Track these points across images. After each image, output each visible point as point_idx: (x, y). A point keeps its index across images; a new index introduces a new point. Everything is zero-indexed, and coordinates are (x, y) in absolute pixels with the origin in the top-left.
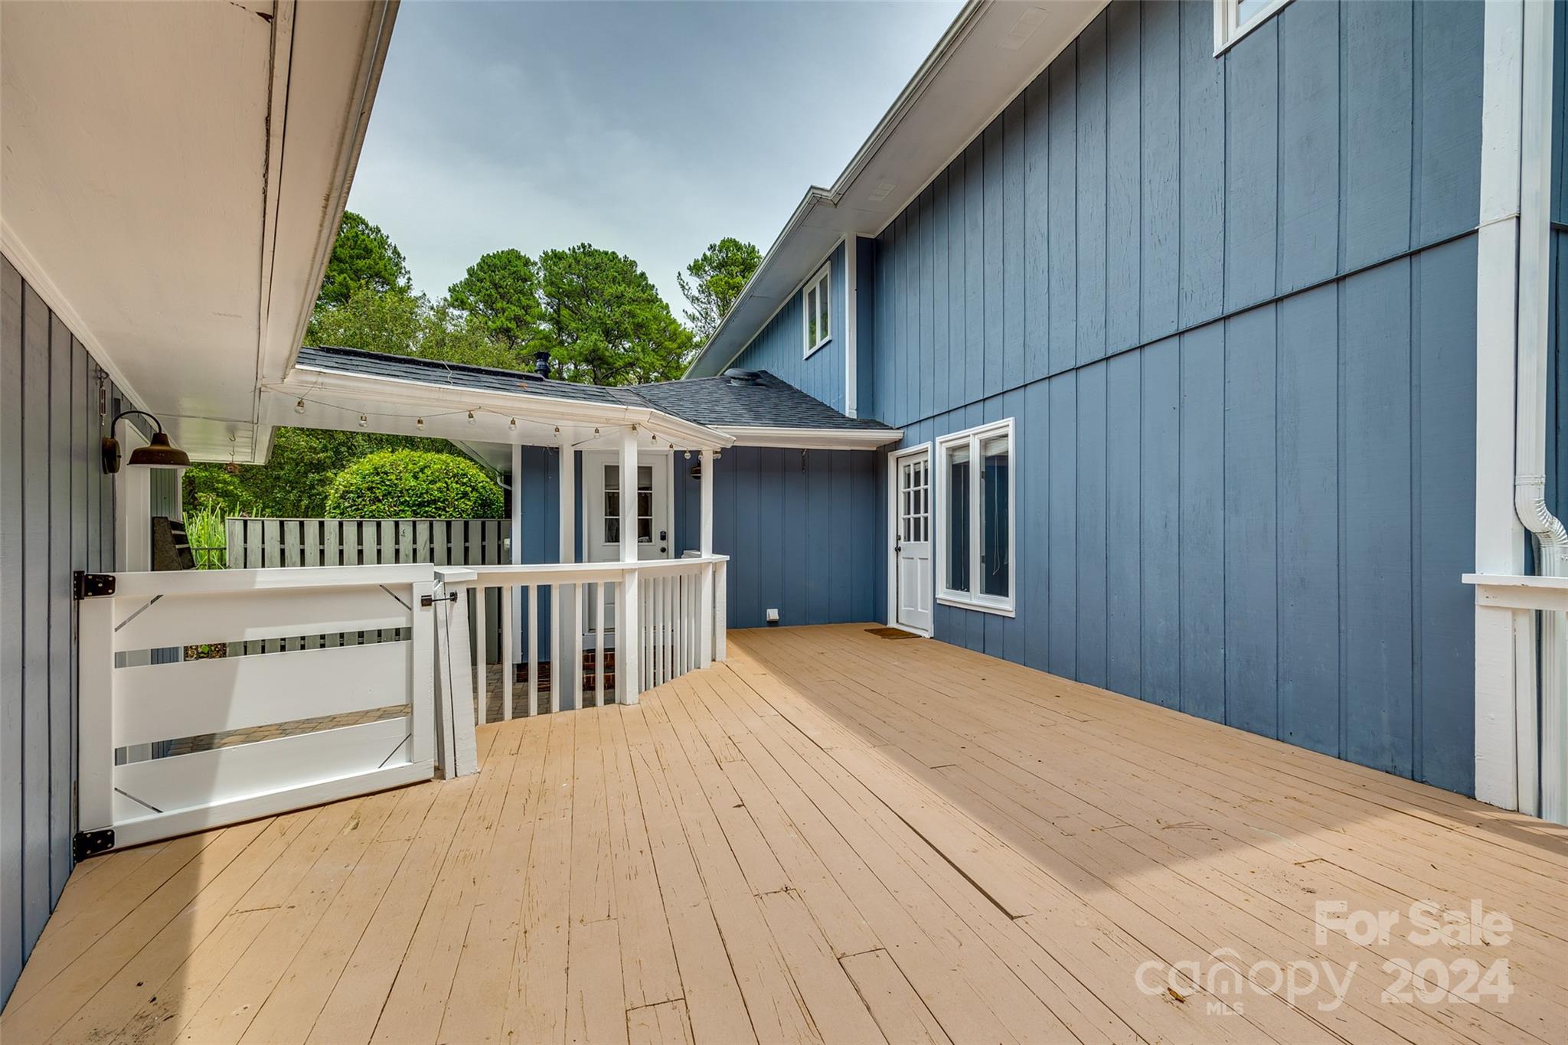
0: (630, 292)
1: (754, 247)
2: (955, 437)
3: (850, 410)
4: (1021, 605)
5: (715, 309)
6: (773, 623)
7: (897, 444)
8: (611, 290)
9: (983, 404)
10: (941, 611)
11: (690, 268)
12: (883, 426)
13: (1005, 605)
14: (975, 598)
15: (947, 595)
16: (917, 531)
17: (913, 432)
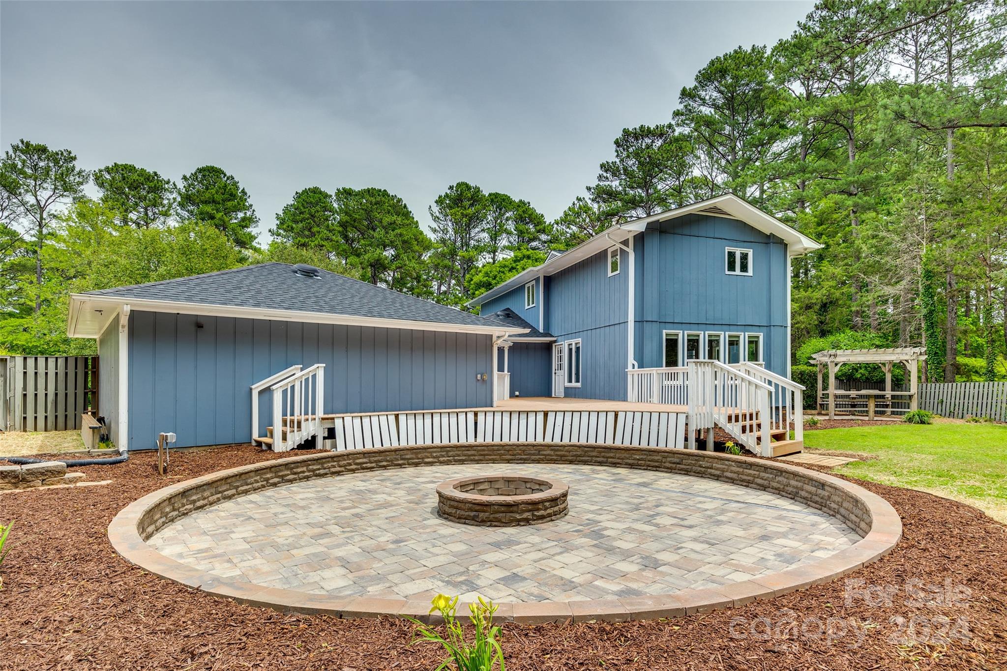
0: (399, 220)
1: (479, 188)
2: (570, 341)
3: (541, 330)
4: (582, 384)
5: (450, 224)
6: (517, 396)
7: (555, 342)
8: (387, 219)
9: (575, 334)
10: (566, 389)
11: (436, 202)
12: (552, 336)
13: (579, 385)
14: (574, 384)
15: (567, 384)
16: (560, 367)
17: (559, 338)
